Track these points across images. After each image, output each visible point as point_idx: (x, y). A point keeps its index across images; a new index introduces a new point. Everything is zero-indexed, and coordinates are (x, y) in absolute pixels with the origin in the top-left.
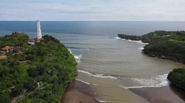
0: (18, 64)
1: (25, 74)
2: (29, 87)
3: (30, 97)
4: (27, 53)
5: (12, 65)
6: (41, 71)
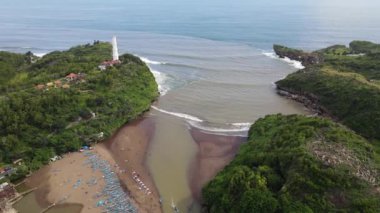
0: (79, 94)
1: (83, 104)
2: (85, 116)
3: (84, 124)
4: (90, 82)
5: (72, 93)
6: (99, 102)
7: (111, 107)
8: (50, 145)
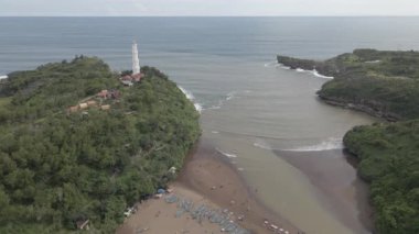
0: (124, 117)
1: (134, 130)
3: (147, 158)
7: (166, 132)
8: (119, 193)
